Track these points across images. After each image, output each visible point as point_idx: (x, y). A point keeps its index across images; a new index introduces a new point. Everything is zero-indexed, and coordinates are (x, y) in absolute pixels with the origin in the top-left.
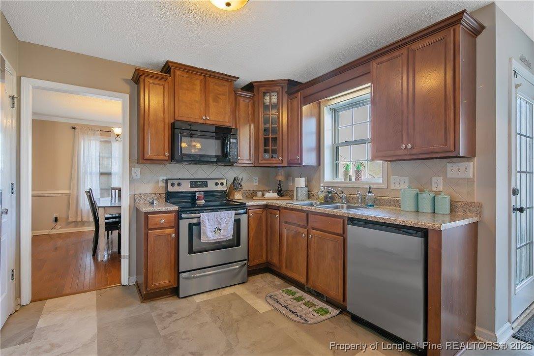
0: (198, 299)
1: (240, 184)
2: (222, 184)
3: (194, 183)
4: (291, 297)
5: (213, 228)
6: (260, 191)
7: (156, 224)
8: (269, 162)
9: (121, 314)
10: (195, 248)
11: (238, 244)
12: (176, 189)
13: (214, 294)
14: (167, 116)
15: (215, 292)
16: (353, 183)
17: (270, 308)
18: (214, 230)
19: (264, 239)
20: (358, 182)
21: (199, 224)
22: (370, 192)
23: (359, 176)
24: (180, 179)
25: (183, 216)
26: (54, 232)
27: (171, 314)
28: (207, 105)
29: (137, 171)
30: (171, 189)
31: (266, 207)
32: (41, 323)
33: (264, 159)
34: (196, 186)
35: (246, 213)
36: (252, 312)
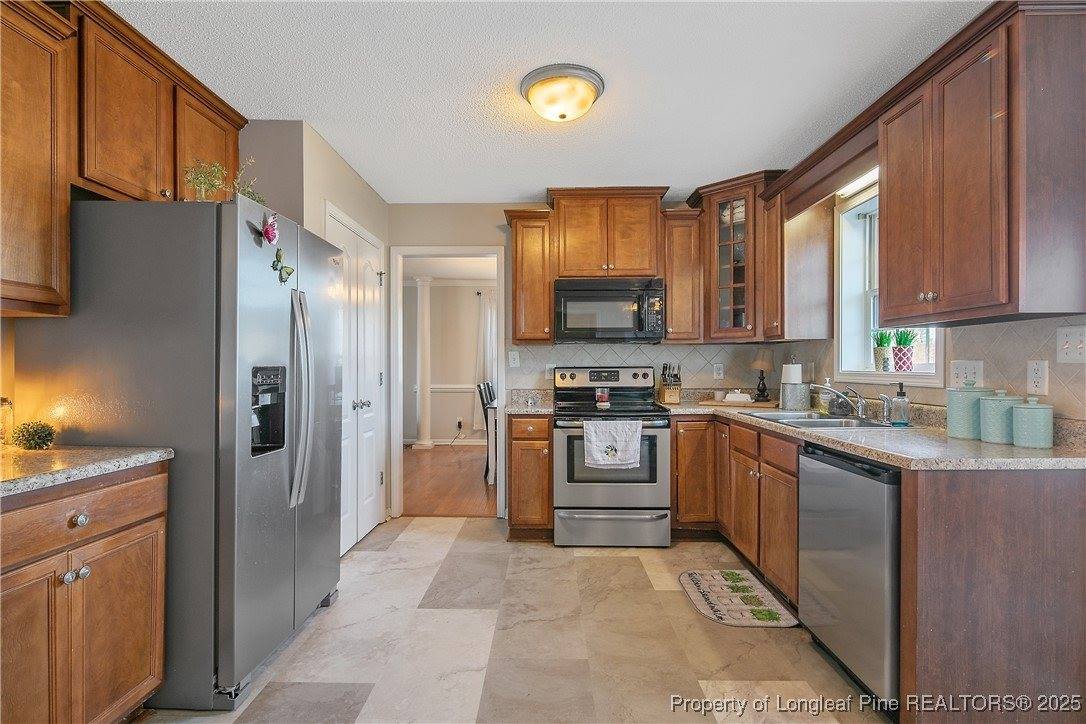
0: (578, 553)
1: (676, 375)
2: (645, 376)
3: (596, 373)
4: (729, 583)
5: (603, 446)
6: (722, 390)
7: (523, 432)
8: (731, 335)
9: (480, 547)
10: (577, 475)
11: (653, 479)
12: (568, 383)
13: (606, 553)
14: (547, 271)
15: (609, 549)
16: (891, 376)
17: (676, 587)
18: (605, 449)
19: (710, 479)
20: (901, 373)
21: (581, 438)
22: (901, 394)
23: (900, 359)
24: (575, 367)
25: (559, 423)
26: (457, 442)
27: (532, 560)
28: (610, 244)
29: (515, 354)
30: (560, 383)
31: (714, 419)
32: (401, 537)
33: (720, 330)
34: (599, 379)
35: (668, 426)
36: (642, 585)
